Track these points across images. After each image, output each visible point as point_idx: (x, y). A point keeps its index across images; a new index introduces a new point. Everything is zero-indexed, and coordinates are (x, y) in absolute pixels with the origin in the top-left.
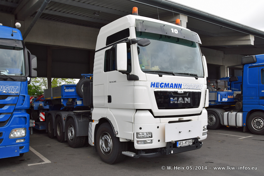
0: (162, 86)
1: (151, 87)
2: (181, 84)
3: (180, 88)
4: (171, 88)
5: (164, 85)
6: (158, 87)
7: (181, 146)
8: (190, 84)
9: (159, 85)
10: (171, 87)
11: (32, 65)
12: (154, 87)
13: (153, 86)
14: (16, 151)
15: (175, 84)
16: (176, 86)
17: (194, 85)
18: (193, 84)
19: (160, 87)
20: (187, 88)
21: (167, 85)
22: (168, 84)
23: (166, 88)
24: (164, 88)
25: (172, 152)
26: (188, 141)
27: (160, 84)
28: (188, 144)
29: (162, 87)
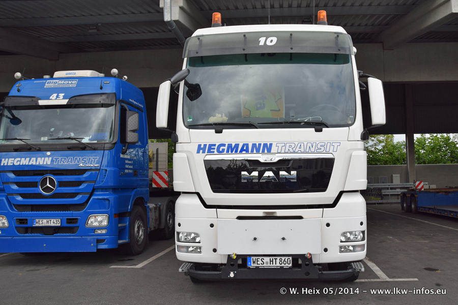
0: (221, 150)
1: (198, 152)
2: (271, 145)
3: (266, 151)
4: (244, 152)
5: (226, 148)
6: (214, 152)
7: (257, 268)
8: (296, 143)
9: (214, 149)
10: (244, 150)
11: (129, 126)
12: (204, 152)
13: (201, 151)
14: (92, 245)
15: (254, 145)
16: (256, 148)
17: (310, 145)
18: (305, 143)
19: (216, 152)
20: (287, 151)
21: (232, 148)
22: (237, 146)
23: (230, 152)
24: (225, 153)
25: (232, 275)
26: (278, 258)
27: (216, 147)
28: (278, 264)
29: (220, 152)
